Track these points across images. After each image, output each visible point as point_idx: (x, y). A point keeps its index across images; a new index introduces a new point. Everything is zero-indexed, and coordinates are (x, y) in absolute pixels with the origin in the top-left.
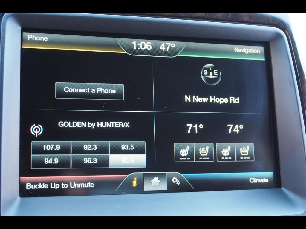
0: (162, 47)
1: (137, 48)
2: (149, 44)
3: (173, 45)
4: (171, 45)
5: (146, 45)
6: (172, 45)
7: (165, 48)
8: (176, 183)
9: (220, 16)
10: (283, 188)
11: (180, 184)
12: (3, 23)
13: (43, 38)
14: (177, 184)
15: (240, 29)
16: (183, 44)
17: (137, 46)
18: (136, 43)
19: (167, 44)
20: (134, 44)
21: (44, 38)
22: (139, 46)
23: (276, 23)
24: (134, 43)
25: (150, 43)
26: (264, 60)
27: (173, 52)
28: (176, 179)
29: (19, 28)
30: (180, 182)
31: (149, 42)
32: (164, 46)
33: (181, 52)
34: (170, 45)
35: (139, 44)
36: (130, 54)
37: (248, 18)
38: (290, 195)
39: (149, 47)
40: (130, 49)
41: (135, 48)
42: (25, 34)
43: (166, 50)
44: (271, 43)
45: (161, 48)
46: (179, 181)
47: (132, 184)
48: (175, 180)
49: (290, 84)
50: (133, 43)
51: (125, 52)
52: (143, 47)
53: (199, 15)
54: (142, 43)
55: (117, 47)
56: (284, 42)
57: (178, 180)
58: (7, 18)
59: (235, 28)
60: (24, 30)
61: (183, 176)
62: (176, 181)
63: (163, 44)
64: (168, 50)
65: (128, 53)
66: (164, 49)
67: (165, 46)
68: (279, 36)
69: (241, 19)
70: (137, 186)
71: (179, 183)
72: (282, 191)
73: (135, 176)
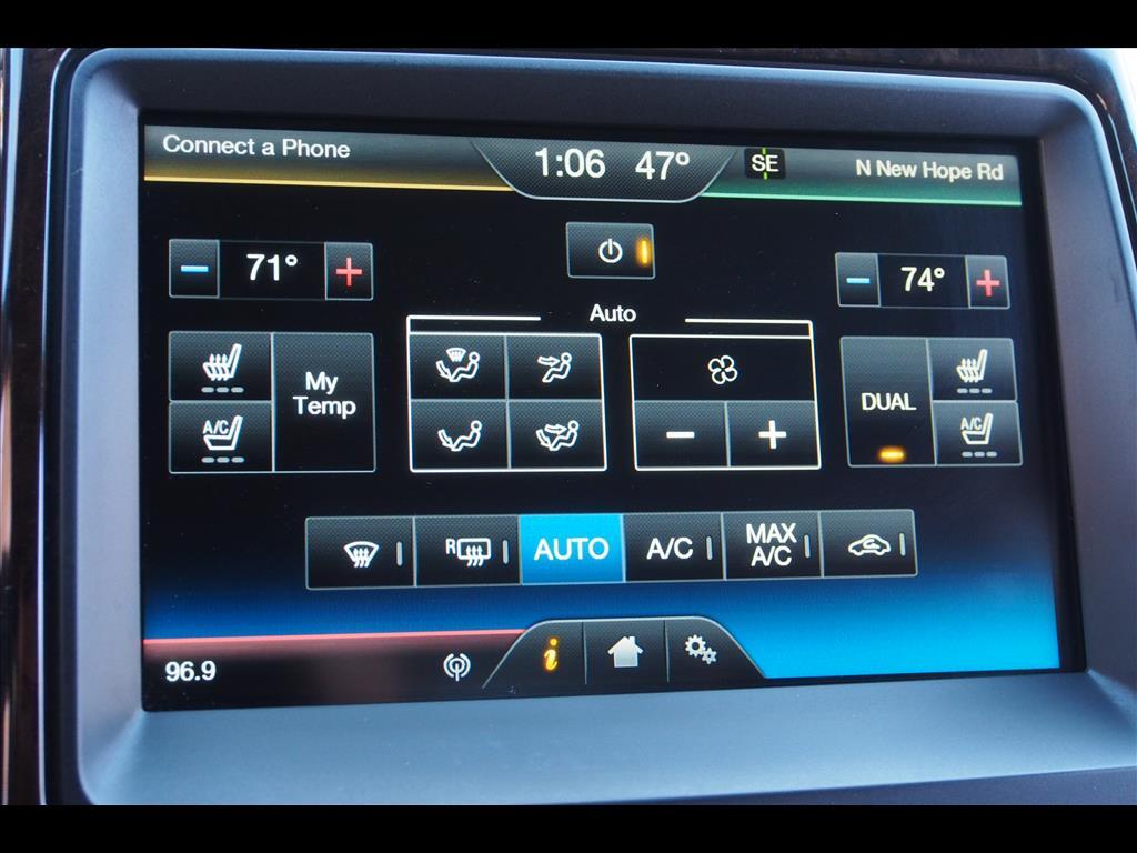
0: (644, 166)
1: (552, 170)
2: (595, 157)
3: (683, 159)
4: (674, 158)
5: (587, 161)
6: (678, 157)
7: (653, 171)
8: (700, 656)
10: (1092, 673)
11: (714, 660)
12: (75, 95)
13: (218, 143)
14: (704, 659)
15: (927, 93)
16: (722, 155)
17: (554, 166)
18: (549, 152)
19: (659, 154)
20: (540, 159)
21: (221, 143)
22: (561, 166)
23: (1059, 66)
24: (543, 154)
25: (601, 155)
26: (1019, 203)
27: (681, 181)
28: (702, 644)
29: (133, 112)
30: (715, 653)
31: (595, 148)
32: (649, 164)
33: (710, 183)
34: (674, 160)
35: (559, 158)
36: (527, 195)
39: (596, 168)
40: (526, 174)
41: (545, 173)
42: (152, 131)
43: (657, 175)
44: (1042, 142)
45: (639, 169)
46: (710, 649)
47: (542, 660)
48: (696, 646)
49: (1116, 292)
50: (538, 154)
51: (510, 188)
52: (575, 167)
54: (568, 154)
55: (479, 169)
56: (1093, 136)
57: (707, 647)
58: (89, 76)
59: (909, 90)
60: (148, 117)
61: (726, 632)
62: (701, 650)
63: (648, 156)
64: (663, 177)
65: (519, 192)
66: (650, 172)
67: (654, 162)
68: (1072, 114)
69: (931, 59)
70: (558, 667)
71: (709, 656)
72: (1092, 685)
73: (553, 632)
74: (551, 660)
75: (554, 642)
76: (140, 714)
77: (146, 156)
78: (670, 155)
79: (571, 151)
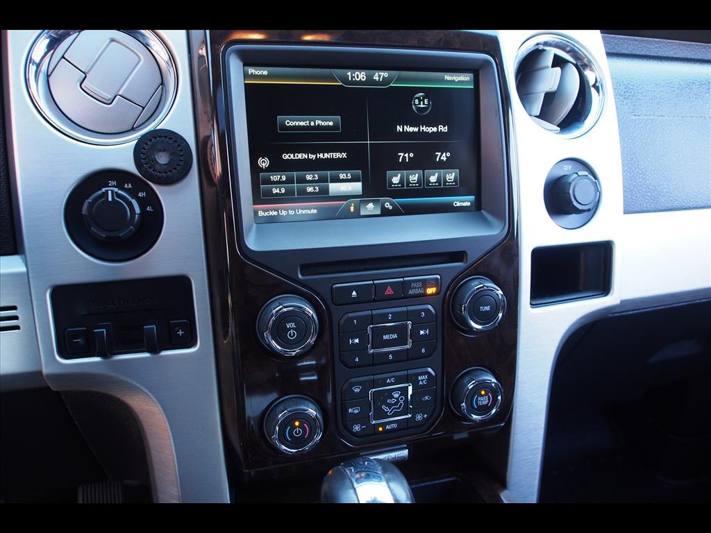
1: (352, 79)
2: (363, 74)
5: (361, 76)
6: (385, 74)
8: (388, 208)
10: (483, 211)
11: (392, 209)
13: (263, 71)
16: (395, 73)
17: (352, 77)
18: (351, 73)
19: (380, 73)
22: (354, 77)
24: (349, 74)
25: (365, 74)
26: (473, 87)
27: (386, 81)
28: (389, 204)
29: (242, 64)
31: (363, 72)
32: (377, 76)
33: (393, 82)
35: (354, 75)
36: (345, 86)
38: (489, 217)
39: (363, 78)
40: (345, 80)
41: (350, 79)
42: (245, 67)
43: (379, 80)
44: (480, 70)
45: (374, 78)
47: (350, 209)
48: (387, 205)
51: (341, 84)
52: (358, 77)
55: (332, 79)
56: (493, 68)
58: (230, 54)
61: (395, 201)
62: (389, 206)
63: (377, 74)
64: (381, 80)
65: (343, 85)
66: (377, 79)
67: (379, 76)
68: (488, 63)
70: (354, 211)
71: (391, 207)
72: (482, 213)
73: (353, 202)
74: (352, 209)
75: (353, 205)
76: (255, 225)
77: (246, 76)
78: (382, 74)
79: (357, 73)
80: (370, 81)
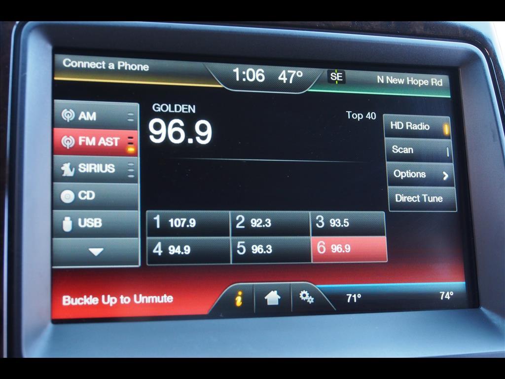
0: (282, 77)
1: (241, 78)
2: (260, 72)
3: (300, 74)
4: (296, 73)
5: (257, 74)
6: (297, 73)
7: (286, 79)
8: (306, 300)
9: (376, 26)
10: (482, 309)
11: (313, 302)
12: (23, 39)
13: (88, 63)
14: (308, 301)
15: (410, 46)
16: (317, 73)
17: (242, 76)
18: (239, 70)
19: (289, 71)
20: (235, 73)
22: (245, 76)
23: (468, 36)
24: (236, 70)
25: (263, 71)
26: (450, 97)
27: (299, 84)
28: (307, 294)
29: (49, 48)
30: (313, 299)
31: (260, 68)
32: (284, 76)
33: (312, 85)
34: (296, 74)
35: (244, 73)
36: (229, 89)
37: (423, 28)
38: (495, 319)
39: (260, 78)
40: (229, 80)
41: (238, 79)
42: (58, 57)
43: (288, 81)
44: (460, 69)
45: (280, 78)
46: (311, 297)
47: (235, 302)
48: (304, 295)
49: (494, 137)
50: (234, 71)
51: (221, 86)
52: (251, 77)
53: (341, 24)
55: (208, 77)
56: (483, 67)
57: (309, 296)
58: (29, 31)
59: (402, 44)
60: (57, 50)
61: (318, 289)
62: (307, 297)
63: (284, 72)
64: (291, 82)
65: (226, 88)
66: (285, 79)
67: (287, 75)
68: (474, 57)
69: (412, 31)
70: (242, 305)
71: (311, 300)
73: (240, 288)
74: (239, 301)
75: (240, 293)
76: (50, 325)
77: (56, 68)
78: (294, 72)
79: (249, 70)
80: (271, 82)
